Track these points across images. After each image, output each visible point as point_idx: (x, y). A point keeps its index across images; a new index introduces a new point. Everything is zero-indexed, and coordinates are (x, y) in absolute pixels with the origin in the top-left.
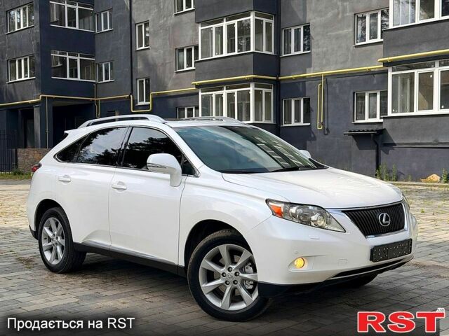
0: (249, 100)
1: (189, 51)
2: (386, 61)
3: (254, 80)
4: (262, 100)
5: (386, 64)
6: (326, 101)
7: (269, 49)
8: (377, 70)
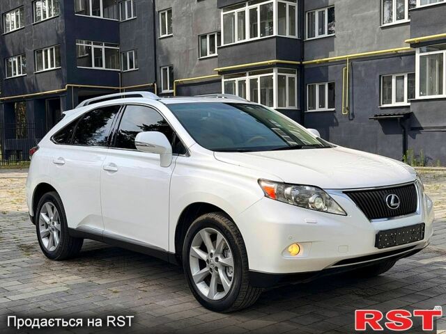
0: (272, 86)
1: (212, 37)
2: (414, 41)
3: (277, 65)
4: (285, 86)
5: (413, 45)
6: (351, 85)
7: (292, 33)
8: (404, 51)
